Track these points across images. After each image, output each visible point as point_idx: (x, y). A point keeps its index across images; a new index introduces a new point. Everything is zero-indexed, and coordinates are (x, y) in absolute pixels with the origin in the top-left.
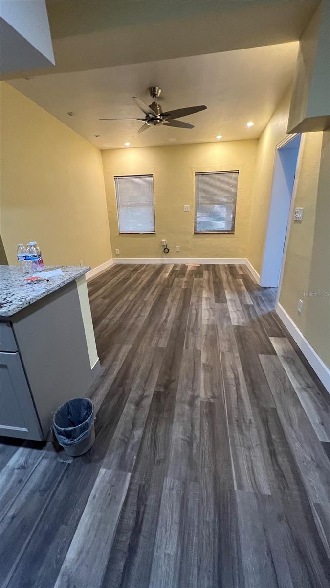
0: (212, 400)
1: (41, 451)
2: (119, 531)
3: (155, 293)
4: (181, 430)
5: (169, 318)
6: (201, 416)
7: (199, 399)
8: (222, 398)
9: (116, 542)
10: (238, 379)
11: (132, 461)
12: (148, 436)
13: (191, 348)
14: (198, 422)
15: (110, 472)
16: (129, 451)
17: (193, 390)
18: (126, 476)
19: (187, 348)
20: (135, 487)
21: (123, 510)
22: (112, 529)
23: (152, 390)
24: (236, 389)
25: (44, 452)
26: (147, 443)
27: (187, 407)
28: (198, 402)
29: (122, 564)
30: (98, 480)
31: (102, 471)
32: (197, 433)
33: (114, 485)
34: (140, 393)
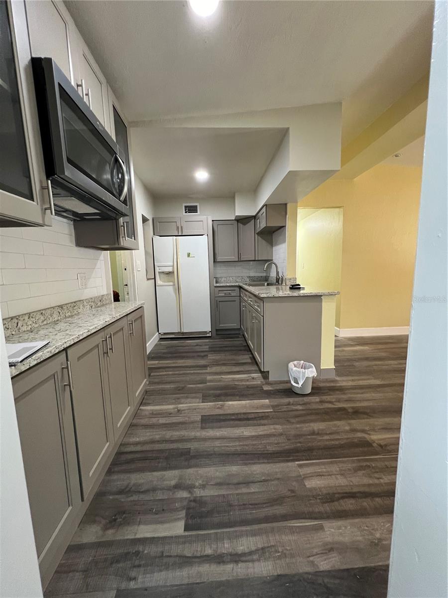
0: (375, 445)
2: (244, 414)
6: (347, 438)
7: (367, 435)
9: (240, 414)
11: (280, 409)
12: (302, 412)
14: (338, 437)
15: (268, 403)
16: (284, 407)
18: (270, 409)
20: (267, 414)
21: (253, 413)
22: (244, 411)
23: (343, 405)
25: (263, 380)
27: (347, 428)
28: (360, 435)
29: (234, 418)
30: (263, 401)
31: (267, 401)
32: (327, 437)
33: (263, 406)
34: (333, 400)
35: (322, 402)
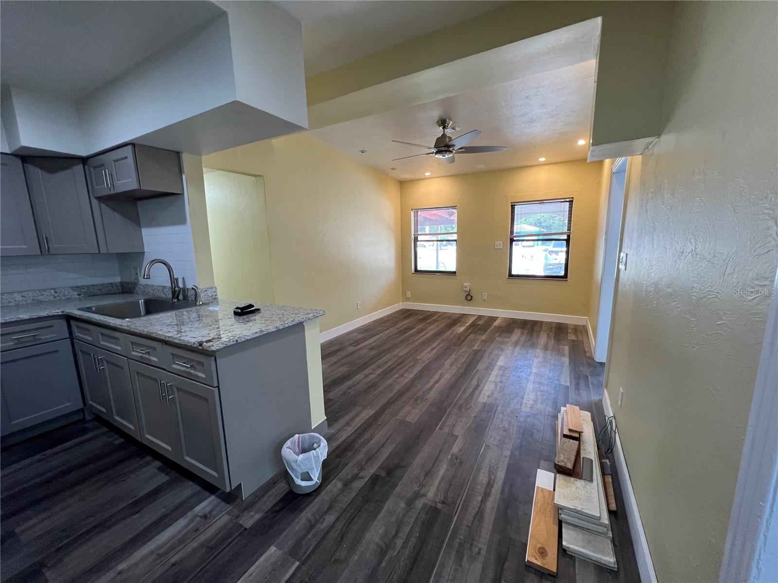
0: (439, 506)
1: (228, 506)
3: (435, 351)
4: (381, 531)
5: (437, 386)
6: (415, 522)
7: (424, 498)
8: (454, 507)
10: (492, 487)
11: (307, 549)
12: (340, 526)
13: (446, 429)
14: (407, 529)
15: (279, 552)
16: (310, 536)
17: (422, 485)
18: (293, 563)
19: (441, 429)
23: (371, 471)
24: (482, 500)
25: (229, 508)
26: (334, 534)
27: (403, 505)
28: (419, 503)
30: (264, 557)
31: (273, 549)
32: (399, 542)
33: (276, 569)
34: (356, 471)
35: (347, 484)
